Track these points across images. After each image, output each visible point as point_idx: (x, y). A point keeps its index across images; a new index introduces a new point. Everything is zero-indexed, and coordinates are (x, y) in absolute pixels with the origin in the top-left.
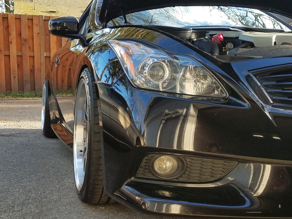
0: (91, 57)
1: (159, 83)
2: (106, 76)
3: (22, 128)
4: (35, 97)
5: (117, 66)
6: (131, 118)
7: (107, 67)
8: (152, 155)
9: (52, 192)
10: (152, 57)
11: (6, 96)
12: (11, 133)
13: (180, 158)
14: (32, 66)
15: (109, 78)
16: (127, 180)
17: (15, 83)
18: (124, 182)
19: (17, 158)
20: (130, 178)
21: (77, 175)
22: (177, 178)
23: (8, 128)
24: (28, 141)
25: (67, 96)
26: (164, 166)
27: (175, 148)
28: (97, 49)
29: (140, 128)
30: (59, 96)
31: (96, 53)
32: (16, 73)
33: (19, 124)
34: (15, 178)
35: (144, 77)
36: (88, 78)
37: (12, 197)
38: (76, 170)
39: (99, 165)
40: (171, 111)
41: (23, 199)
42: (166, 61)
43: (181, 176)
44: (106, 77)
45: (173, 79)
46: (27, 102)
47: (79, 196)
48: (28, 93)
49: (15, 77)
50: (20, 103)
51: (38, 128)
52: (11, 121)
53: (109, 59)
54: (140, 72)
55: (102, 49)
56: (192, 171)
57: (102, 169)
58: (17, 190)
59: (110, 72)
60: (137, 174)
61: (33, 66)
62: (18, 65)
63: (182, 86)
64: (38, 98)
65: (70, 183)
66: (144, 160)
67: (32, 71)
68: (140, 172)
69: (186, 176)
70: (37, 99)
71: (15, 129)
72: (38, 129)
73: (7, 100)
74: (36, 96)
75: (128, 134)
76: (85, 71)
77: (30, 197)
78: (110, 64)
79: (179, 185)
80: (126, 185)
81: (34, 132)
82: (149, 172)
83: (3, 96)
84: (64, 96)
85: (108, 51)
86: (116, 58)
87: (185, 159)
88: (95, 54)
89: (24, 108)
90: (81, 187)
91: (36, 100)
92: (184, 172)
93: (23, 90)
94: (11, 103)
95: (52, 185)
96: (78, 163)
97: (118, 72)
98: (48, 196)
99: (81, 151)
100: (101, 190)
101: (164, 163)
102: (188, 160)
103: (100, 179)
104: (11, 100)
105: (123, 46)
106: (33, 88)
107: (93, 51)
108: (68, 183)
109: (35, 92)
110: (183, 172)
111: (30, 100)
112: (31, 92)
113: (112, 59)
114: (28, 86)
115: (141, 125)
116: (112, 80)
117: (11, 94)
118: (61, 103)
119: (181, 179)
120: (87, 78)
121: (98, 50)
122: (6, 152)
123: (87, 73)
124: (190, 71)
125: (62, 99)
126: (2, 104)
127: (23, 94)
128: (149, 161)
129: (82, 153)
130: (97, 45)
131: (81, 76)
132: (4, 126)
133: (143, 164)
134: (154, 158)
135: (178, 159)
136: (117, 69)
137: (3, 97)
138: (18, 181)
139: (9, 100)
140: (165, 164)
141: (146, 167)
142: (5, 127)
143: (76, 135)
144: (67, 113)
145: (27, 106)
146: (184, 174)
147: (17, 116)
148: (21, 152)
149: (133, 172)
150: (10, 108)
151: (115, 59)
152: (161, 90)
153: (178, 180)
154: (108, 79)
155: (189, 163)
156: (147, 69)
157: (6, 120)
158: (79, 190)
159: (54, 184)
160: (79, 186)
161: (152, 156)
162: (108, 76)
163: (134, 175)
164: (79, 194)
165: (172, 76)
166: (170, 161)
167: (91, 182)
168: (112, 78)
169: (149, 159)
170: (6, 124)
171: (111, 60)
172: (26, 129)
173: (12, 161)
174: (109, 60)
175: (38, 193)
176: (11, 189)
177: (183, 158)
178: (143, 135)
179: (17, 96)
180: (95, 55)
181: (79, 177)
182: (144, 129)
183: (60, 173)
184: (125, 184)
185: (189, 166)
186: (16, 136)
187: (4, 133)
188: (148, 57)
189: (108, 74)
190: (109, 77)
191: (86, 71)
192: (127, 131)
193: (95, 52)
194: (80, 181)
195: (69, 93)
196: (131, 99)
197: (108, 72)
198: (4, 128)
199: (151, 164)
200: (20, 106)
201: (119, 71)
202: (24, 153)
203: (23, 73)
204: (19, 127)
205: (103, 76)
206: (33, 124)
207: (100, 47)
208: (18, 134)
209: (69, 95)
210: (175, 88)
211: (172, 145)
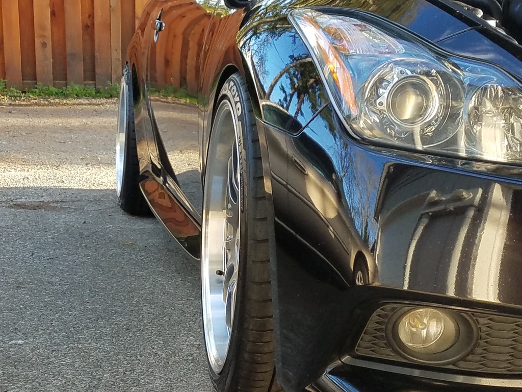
0: (252, 43)
1: (413, 127)
2: (283, 89)
3: (66, 185)
4: (94, 98)
5: (311, 75)
6: (339, 196)
7: (287, 71)
8: (395, 306)
9: (150, 370)
10: (397, 63)
11: (23, 95)
12: (42, 199)
13: (463, 316)
14: (87, 15)
15: (292, 96)
16: (332, 360)
17: (44, 59)
18: (325, 366)
19: (62, 272)
20: (340, 355)
21: (212, 333)
22: (454, 363)
23: (32, 185)
24: (85, 222)
25: (177, 103)
26: (424, 332)
27: (451, 292)
28: (266, 26)
29: (366, 229)
30: (157, 100)
31: (263, 36)
32: (48, 33)
33: (60, 173)
34: (61, 327)
35: (378, 112)
36: (240, 101)
37: (57, 379)
38: (209, 321)
39: (265, 318)
40: (442, 195)
41: (83, 385)
42: (434, 71)
43: (463, 359)
44: (284, 92)
45: (450, 116)
46: (75, 111)
47: (215, 385)
48: (77, 87)
49: (44, 45)
50: (58, 114)
51: (105, 188)
52: (39, 167)
53: (293, 56)
54: (368, 100)
55: (277, 28)
56: (492, 348)
57: (271, 328)
58: (69, 361)
59: (292, 83)
60: (356, 348)
61: (91, 16)
62: (53, 14)
63: (472, 138)
64: (104, 101)
65: (193, 346)
66: (374, 317)
67: (89, 28)
68: (364, 345)
69: (478, 358)
70: (102, 104)
71: (51, 188)
72: (106, 190)
73: (27, 105)
74: (98, 94)
75: (333, 236)
76: (232, 83)
77: (100, 380)
78: (294, 66)
79: (460, 379)
80: (330, 373)
81: (97, 197)
82: (385, 344)
83: (16, 94)
84: (169, 102)
85: (291, 36)
86: (309, 55)
87: (474, 318)
88: (261, 37)
89: (70, 130)
90: (222, 363)
91: (99, 105)
92: (472, 350)
93: (66, 79)
94: (37, 114)
95: (150, 349)
96: (214, 306)
97: (312, 87)
98: (142, 379)
99: (220, 273)
100: (268, 377)
101: (423, 323)
102: (481, 320)
103: (266, 349)
104: (36, 104)
105: (327, 31)
106: (91, 74)
107: (256, 28)
108: (187, 345)
109: (95, 85)
110: (469, 349)
111: (83, 104)
112: (85, 85)
113: (300, 58)
114: (77, 68)
115: (367, 223)
116: (298, 103)
117: (36, 88)
118: (164, 120)
119: (463, 366)
120: (237, 102)
121: (268, 29)
122: (33, 254)
123: (237, 90)
124: (494, 99)
125: (166, 108)
126: (15, 117)
127: (64, 88)
128: (386, 321)
129: (223, 278)
130: (265, 14)
131: (223, 92)
132: (22, 181)
133: (371, 325)
134: (399, 313)
135: (459, 318)
136: (312, 81)
137: (15, 97)
138: (68, 337)
139: (31, 105)
140: (426, 327)
141: (378, 334)
142: (27, 184)
143: (209, 235)
144: (176, 149)
145: (75, 122)
146: (472, 352)
147: (51, 150)
148: (69, 254)
149: (347, 343)
150: (34, 129)
151: (306, 57)
152: (419, 147)
153: (456, 368)
154: (288, 99)
155: (484, 329)
156: (386, 95)
157: (25, 162)
158: (217, 370)
159: (153, 348)
160: (217, 361)
161: (394, 309)
162: (289, 91)
163: (350, 350)
164: (215, 381)
165: (447, 107)
166: (439, 320)
167: (246, 356)
168: (299, 97)
169: (386, 316)
170: (27, 174)
171: (295, 59)
172: (78, 189)
173: (50, 280)
174: (291, 57)
175: (117, 371)
176: (55, 357)
177: (469, 316)
178: (373, 250)
179: (50, 94)
180: (259, 40)
181: (215, 338)
182: (375, 234)
183: (166, 318)
184: (329, 370)
185: (483, 335)
186: (54, 208)
187: (23, 200)
188: (391, 63)
189: (290, 86)
190: (291, 92)
191: (235, 84)
192: (331, 228)
193: (260, 34)
194: (217, 349)
195: (181, 97)
196: (343, 154)
197: (289, 81)
198: (22, 186)
199: (390, 326)
200: (58, 121)
201: (315, 85)
202: (77, 259)
203: (64, 33)
204: (60, 184)
205: (277, 88)
206: (94, 176)
207: (272, 21)
208: (57, 202)
209: (183, 101)
210: (454, 141)
211: (444, 288)
